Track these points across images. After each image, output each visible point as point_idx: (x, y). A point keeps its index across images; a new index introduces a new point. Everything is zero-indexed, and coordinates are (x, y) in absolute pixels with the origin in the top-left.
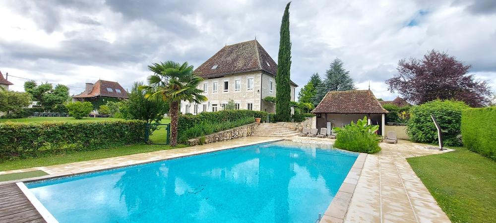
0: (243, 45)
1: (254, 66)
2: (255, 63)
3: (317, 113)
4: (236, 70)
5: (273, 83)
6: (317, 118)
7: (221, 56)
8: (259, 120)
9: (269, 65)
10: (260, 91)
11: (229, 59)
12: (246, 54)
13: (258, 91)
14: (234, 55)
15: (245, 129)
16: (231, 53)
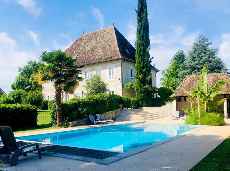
0: (101, 33)
1: (114, 55)
2: (114, 52)
3: (176, 97)
4: (96, 60)
5: (133, 70)
6: (177, 101)
7: (79, 45)
8: (121, 106)
9: (128, 52)
10: (121, 79)
11: (88, 48)
12: (104, 42)
13: (119, 79)
14: (93, 44)
15: (110, 114)
16: (90, 41)
